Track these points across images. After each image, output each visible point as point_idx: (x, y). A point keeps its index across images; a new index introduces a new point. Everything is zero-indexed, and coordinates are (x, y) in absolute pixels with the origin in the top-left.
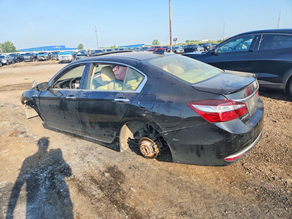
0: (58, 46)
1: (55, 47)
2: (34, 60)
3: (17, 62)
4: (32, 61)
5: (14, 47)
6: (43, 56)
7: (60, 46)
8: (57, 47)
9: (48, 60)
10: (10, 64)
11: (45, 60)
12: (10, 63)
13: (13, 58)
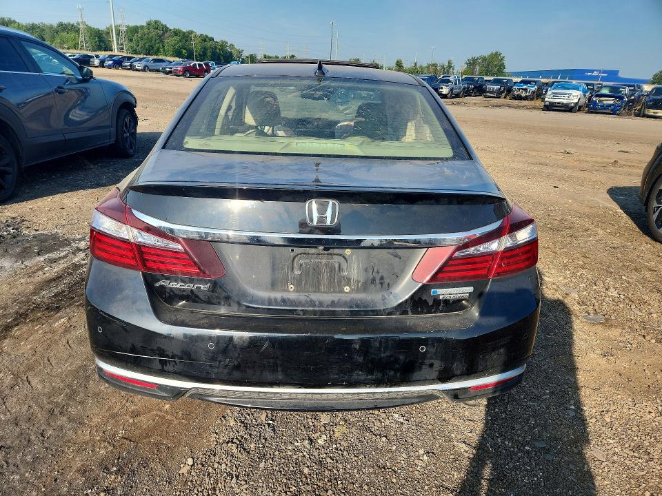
0: (600, 71)
1: (592, 71)
2: (503, 95)
3: (471, 96)
4: (499, 98)
5: (503, 64)
6: (526, 90)
7: (604, 72)
8: (595, 74)
9: (532, 99)
10: (453, 98)
11: (526, 98)
12: (457, 96)
13: (466, 86)
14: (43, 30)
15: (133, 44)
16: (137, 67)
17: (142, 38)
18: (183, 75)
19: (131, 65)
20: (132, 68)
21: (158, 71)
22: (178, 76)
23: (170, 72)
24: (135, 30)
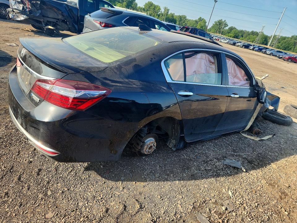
14: (244, 33)
15: (280, 44)
16: (267, 53)
17: (285, 43)
18: (287, 60)
19: (265, 52)
20: (265, 53)
21: (276, 56)
22: (285, 60)
23: (281, 58)
24: (284, 38)
